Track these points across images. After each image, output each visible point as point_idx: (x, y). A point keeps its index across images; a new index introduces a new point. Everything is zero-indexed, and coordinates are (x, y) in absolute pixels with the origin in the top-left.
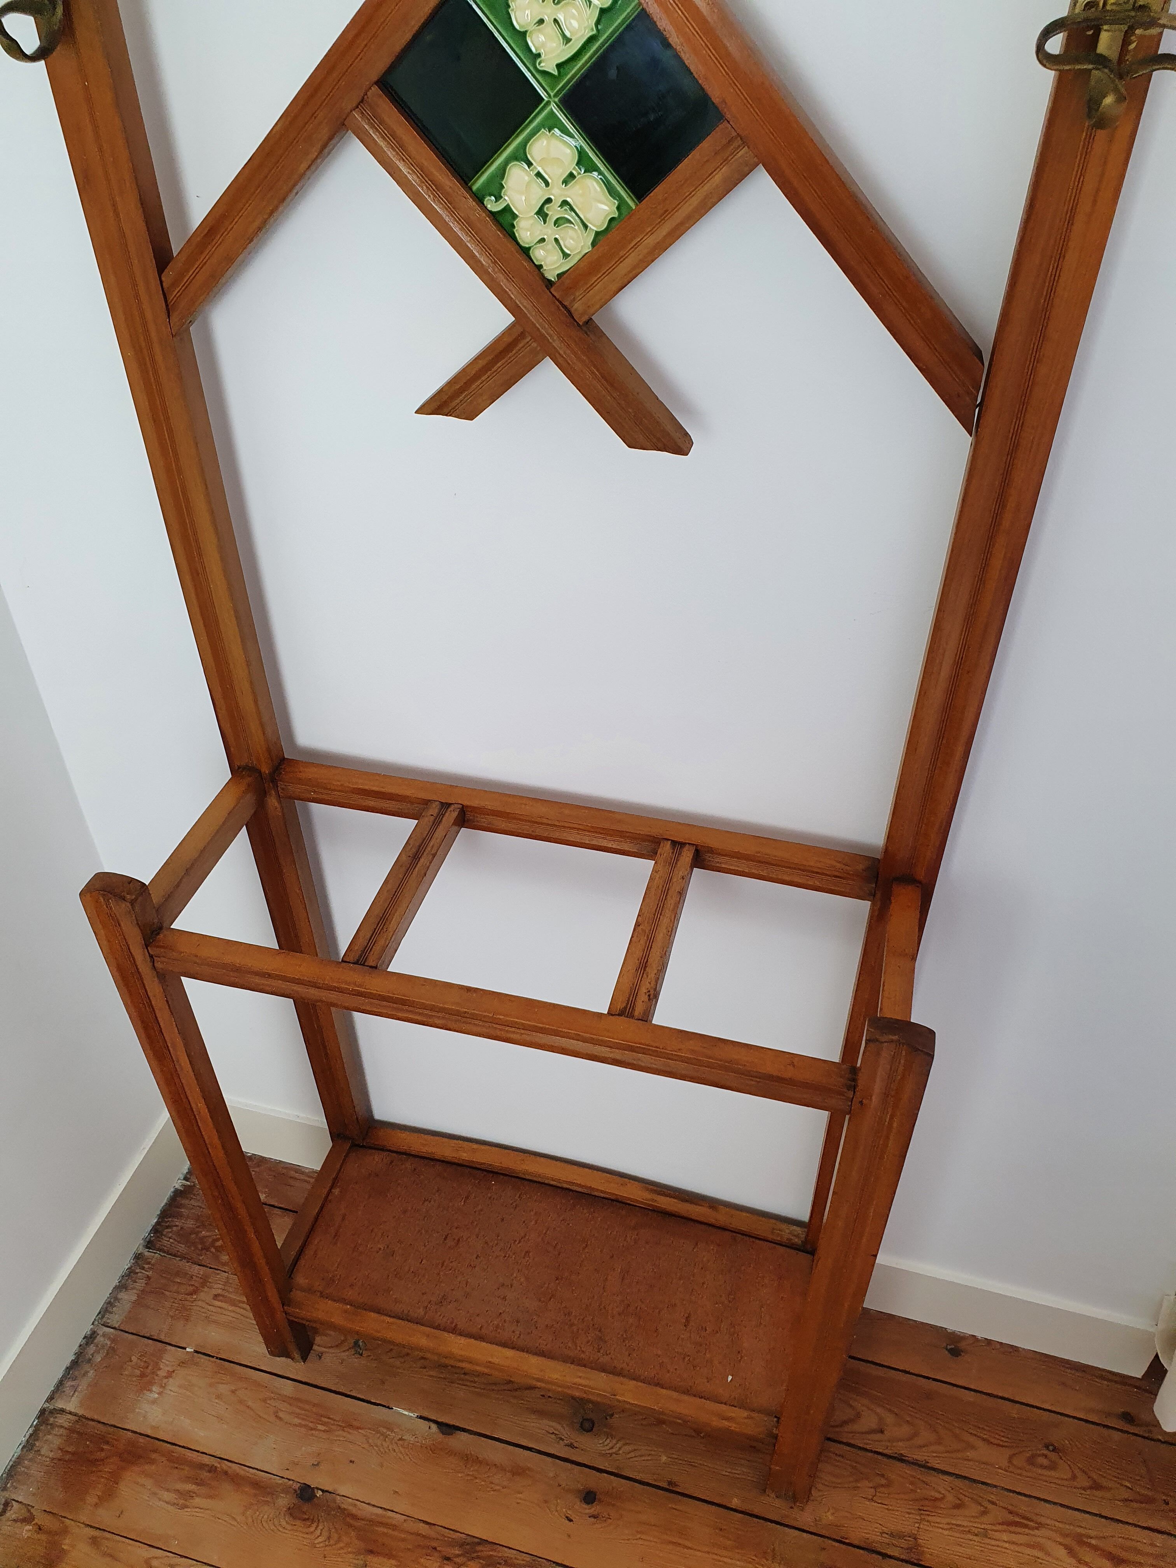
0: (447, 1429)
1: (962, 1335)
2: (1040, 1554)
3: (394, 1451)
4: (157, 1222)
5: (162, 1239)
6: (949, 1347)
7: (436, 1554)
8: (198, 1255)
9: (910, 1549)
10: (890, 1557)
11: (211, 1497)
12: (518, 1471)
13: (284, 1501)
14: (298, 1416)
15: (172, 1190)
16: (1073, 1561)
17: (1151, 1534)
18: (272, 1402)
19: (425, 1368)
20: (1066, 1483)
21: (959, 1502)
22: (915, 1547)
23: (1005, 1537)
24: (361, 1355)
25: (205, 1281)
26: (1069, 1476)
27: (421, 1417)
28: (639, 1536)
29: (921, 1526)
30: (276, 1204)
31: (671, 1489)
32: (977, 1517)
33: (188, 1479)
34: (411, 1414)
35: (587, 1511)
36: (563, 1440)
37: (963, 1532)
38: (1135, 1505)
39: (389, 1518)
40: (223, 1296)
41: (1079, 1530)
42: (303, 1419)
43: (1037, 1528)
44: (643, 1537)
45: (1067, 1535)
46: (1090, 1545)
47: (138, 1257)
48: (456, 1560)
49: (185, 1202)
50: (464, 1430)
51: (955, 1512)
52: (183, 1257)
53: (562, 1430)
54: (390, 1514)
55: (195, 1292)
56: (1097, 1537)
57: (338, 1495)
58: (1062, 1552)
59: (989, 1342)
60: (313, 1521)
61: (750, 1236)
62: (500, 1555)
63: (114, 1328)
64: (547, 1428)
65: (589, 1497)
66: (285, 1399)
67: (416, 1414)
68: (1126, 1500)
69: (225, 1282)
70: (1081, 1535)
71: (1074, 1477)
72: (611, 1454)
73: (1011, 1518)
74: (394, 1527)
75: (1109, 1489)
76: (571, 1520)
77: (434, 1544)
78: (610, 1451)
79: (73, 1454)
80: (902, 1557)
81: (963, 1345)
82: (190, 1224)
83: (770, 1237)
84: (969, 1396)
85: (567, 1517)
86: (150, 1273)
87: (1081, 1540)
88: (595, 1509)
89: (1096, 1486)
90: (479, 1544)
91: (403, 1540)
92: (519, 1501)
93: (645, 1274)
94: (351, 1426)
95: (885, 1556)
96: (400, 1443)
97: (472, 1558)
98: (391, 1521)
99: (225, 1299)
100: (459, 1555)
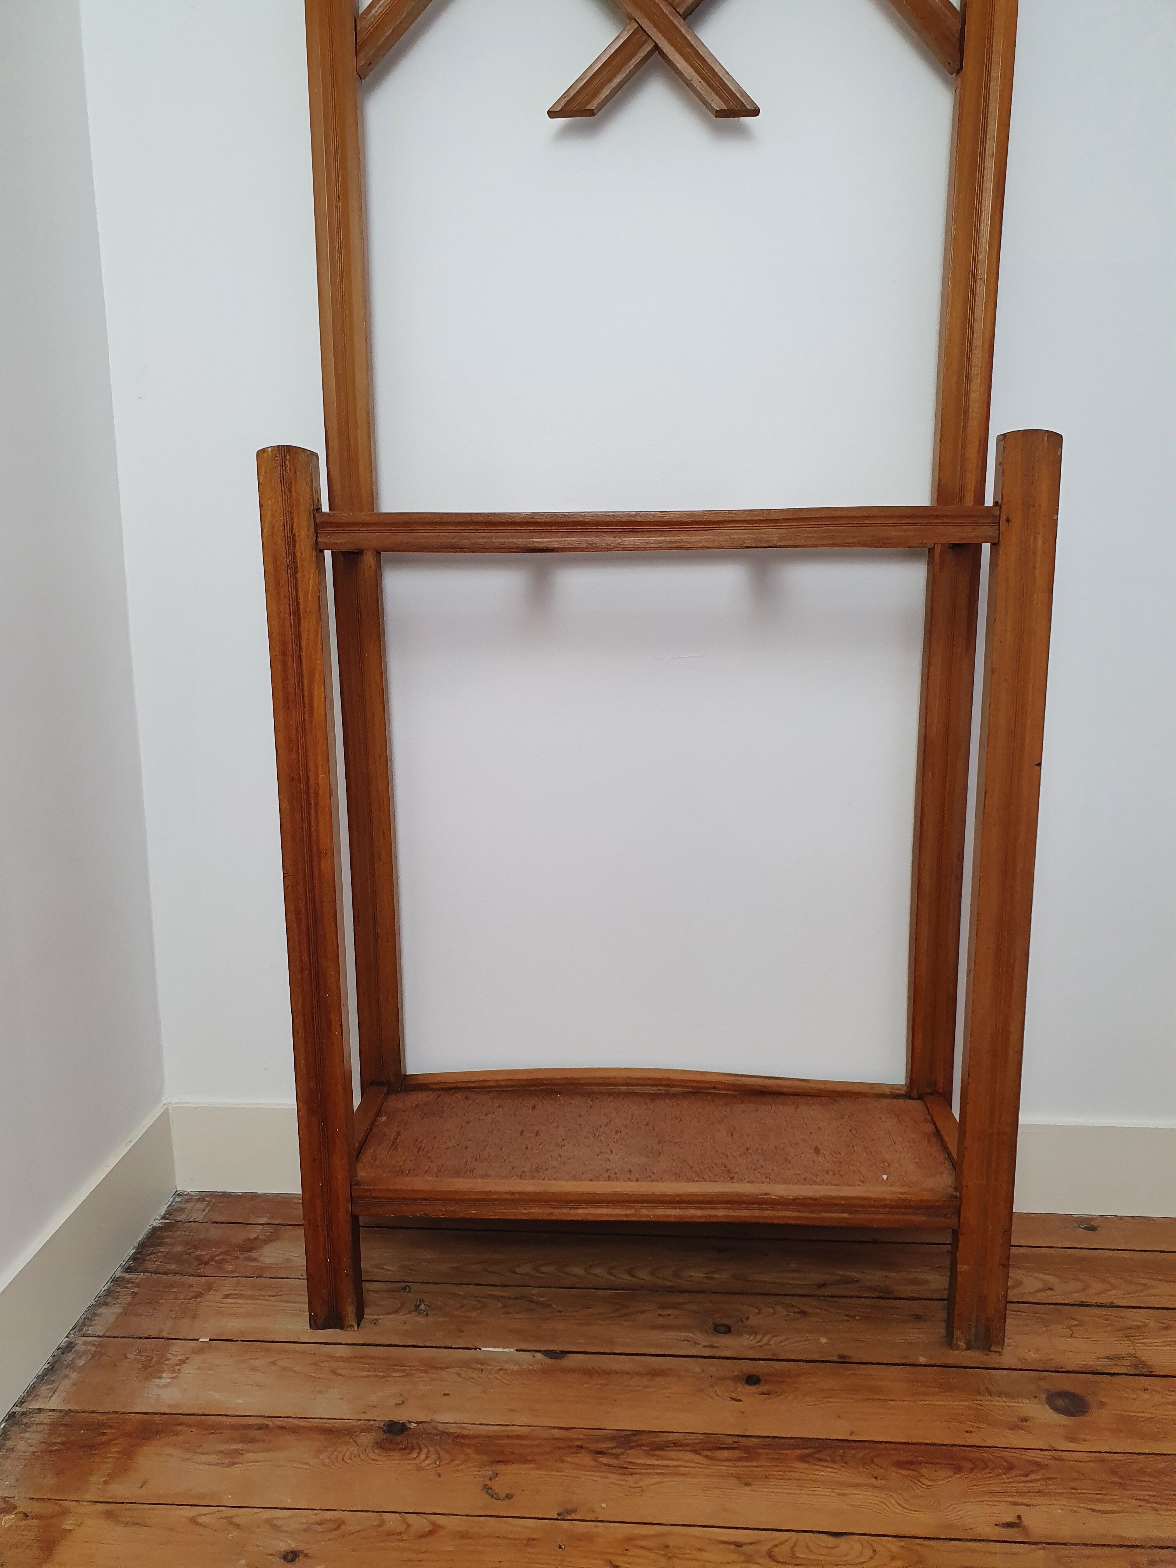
0: (551, 1354)
3: (496, 1378)
4: (134, 1252)
5: (145, 1263)
6: (1082, 1226)
7: (584, 1451)
8: (196, 1269)
9: (1136, 1366)
10: (1116, 1374)
11: (269, 1450)
12: (655, 1373)
13: (366, 1439)
14: (363, 1369)
15: (149, 1228)
18: (325, 1364)
21: (1164, 1325)
22: (1142, 1363)
24: (425, 1315)
25: (210, 1288)
27: (517, 1350)
28: (826, 1400)
29: (1136, 1347)
30: (283, 1223)
31: (843, 1360)
33: (234, 1440)
34: (507, 1350)
35: (754, 1391)
36: (699, 1343)
39: (512, 1431)
40: (235, 1294)
42: (370, 1371)
44: (831, 1400)
47: (116, 1280)
48: (611, 1451)
49: (167, 1234)
50: (574, 1353)
51: (1166, 1332)
52: (175, 1273)
53: (693, 1336)
54: (510, 1428)
55: (200, 1295)
57: (439, 1423)
59: (1121, 1217)
60: (413, 1449)
62: (664, 1439)
63: (98, 1337)
64: (677, 1337)
65: (752, 1380)
66: (342, 1360)
67: (512, 1349)
69: (236, 1285)
72: (761, 1346)
74: (521, 1438)
76: (738, 1400)
77: (579, 1443)
78: (759, 1344)
79: (63, 1443)
80: (1133, 1373)
81: (1093, 1223)
82: (179, 1249)
84: (1127, 1255)
85: (732, 1398)
86: (135, 1290)
88: (763, 1388)
91: (537, 1446)
92: (668, 1395)
94: (434, 1368)
95: (1110, 1374)
96: (501, 1372)
97: (631, 1448)
98: (515, 1434)
99: (240, 1296)
100: (613, 1448)
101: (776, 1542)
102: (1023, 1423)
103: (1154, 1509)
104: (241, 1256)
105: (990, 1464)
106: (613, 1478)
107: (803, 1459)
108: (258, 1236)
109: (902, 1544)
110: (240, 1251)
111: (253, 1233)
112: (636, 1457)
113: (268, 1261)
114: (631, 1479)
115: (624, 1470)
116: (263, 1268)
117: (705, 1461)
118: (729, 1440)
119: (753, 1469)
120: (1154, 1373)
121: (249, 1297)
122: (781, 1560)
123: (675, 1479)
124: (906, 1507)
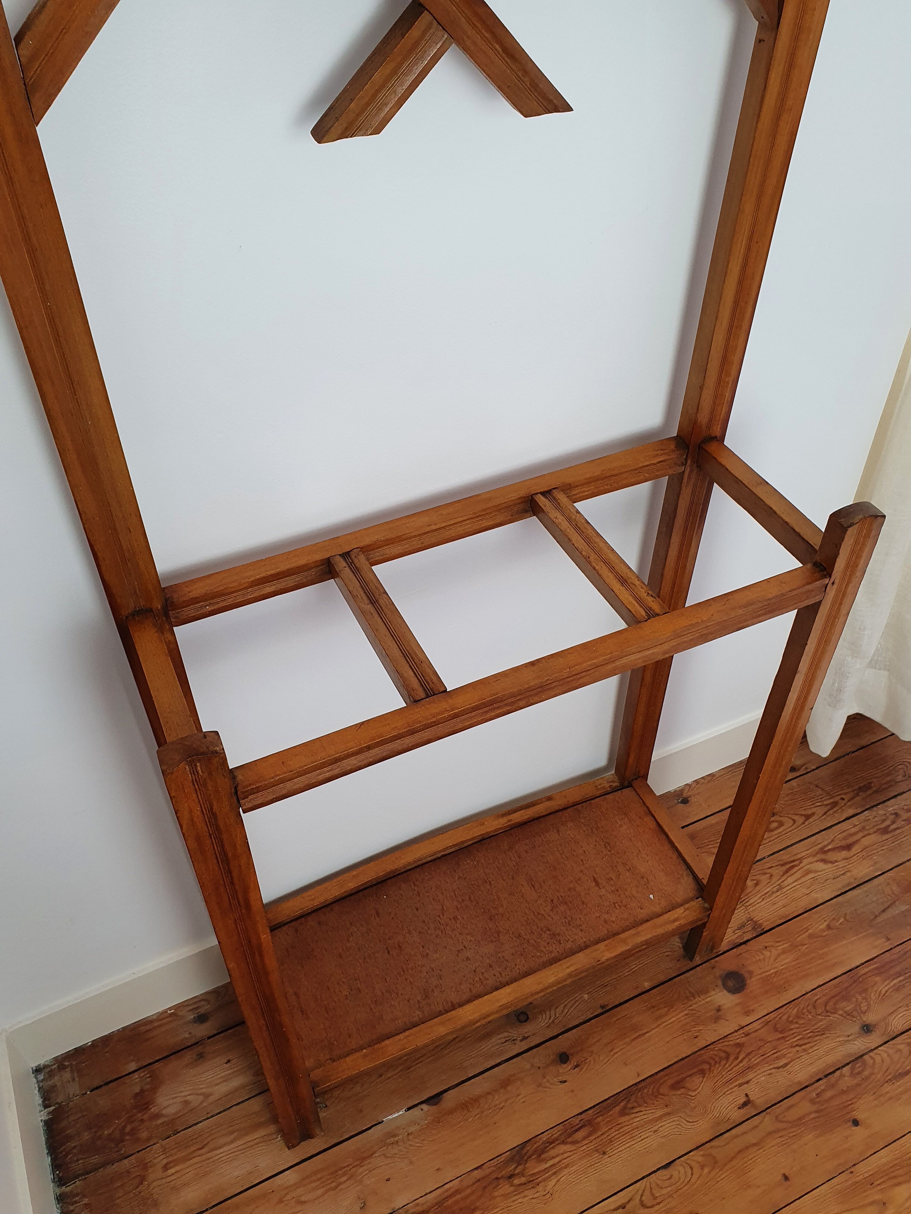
0: (434, 1100)
1: (680, 788)
2: (812, 875)
3: (411, 1145)
4: (51, 1159)
5: (70, 1167)
6: (680, 801)
7: (501, 1181)
8: (117, 1151)
9: (754, 928)
10: (748, 941)
12: (505, 1084)
14: (317, 1188)
15: (42, 1124)
16: (830, 865)
17: (850, 821)
18: (288, 1197)
19: (381, 1076)
20: (793, 828)
21: (755, 882)
22: (756, 925)
23: (790, 880)
24: (326, 1106)
25: (145, 1166)
26: (791, 822)
27: (409, 1109)
28: (612, 1053)
29: (749, 911)
30: (151, 1061)
31: (606, 1010)
32: (769, 882)
34: (401, 1113)
35: (570, 1067)
36: (516, 1040)
37: (770, 896)
38: (831, 812)
39: (448, 1189)
40: (170, 1162)
41: (820, 846)
42: (323, 1187)
43: (800, 863)
44: (615, 1051)
45: (817, 853)
46: (829, 850)
47: (60, 1199)
48: (516, 1172)
49: (64, 1123)
50: (445, 1091)
51: (758, 888)
52: (104, 1165)
53: (510, 1034)
54: (446, 1186)
55: (143, 1179)
56: (829, 844)
57: (399, 1209)
58: (821, 866)
59: (696, 782)
61: (585, 802)
62: (541, 1142)
64: (500, 1041)
65: (563, 1058)
66: (296, 1186)
67: (404, 1110)
68: (825, 813)
69: (163, 1151)
70: (822, 848)
71: (794, 821)
72: (553, 1022)
73: (785, 868)
74: (457, 1192)
75: (813, 814)
76: (565, 1082)
77: (494, 1176)
78: (551, 1020)
80: (754, 935)
82: (86, 1136)
83: (598, 793)
85: (561, 1082)
86: (86, 1201)
87: (823, 851)
88: (573, 1062)
89: (808, 817)
90: (523, 1147)
91: (473, 1193)
92: (523, 1100)
93: (544, 873)
94: (364, 1159)
95: (745, 943)
96: (411, 1137)
97: (526, 1161)
98: (452, 1190)
99: (176, 1162)
100: (516, 1168)
101: (640, 1192)
102: (718, 1014)
103: (804, 1050)
104: (145, 1117)
105: (717, 1059)
106: (530, 1193)
107: (623, 1113)
108: (142, 1087)
109: (701, 1153)
110: (140, 1112)
111: (135, 1084)
112: (534, 1167)
113: (170, 1111)
114: (540, 1188)
115: (532, 1182)
116: (172, 1121)
117: (573, 1147)
118: (576, 1121)
119: (602, 1138)
120: (765, 930)
121: (184, 1160)
122: (651, 1205)
123: (564, 1173)
124: (691, 1121)
